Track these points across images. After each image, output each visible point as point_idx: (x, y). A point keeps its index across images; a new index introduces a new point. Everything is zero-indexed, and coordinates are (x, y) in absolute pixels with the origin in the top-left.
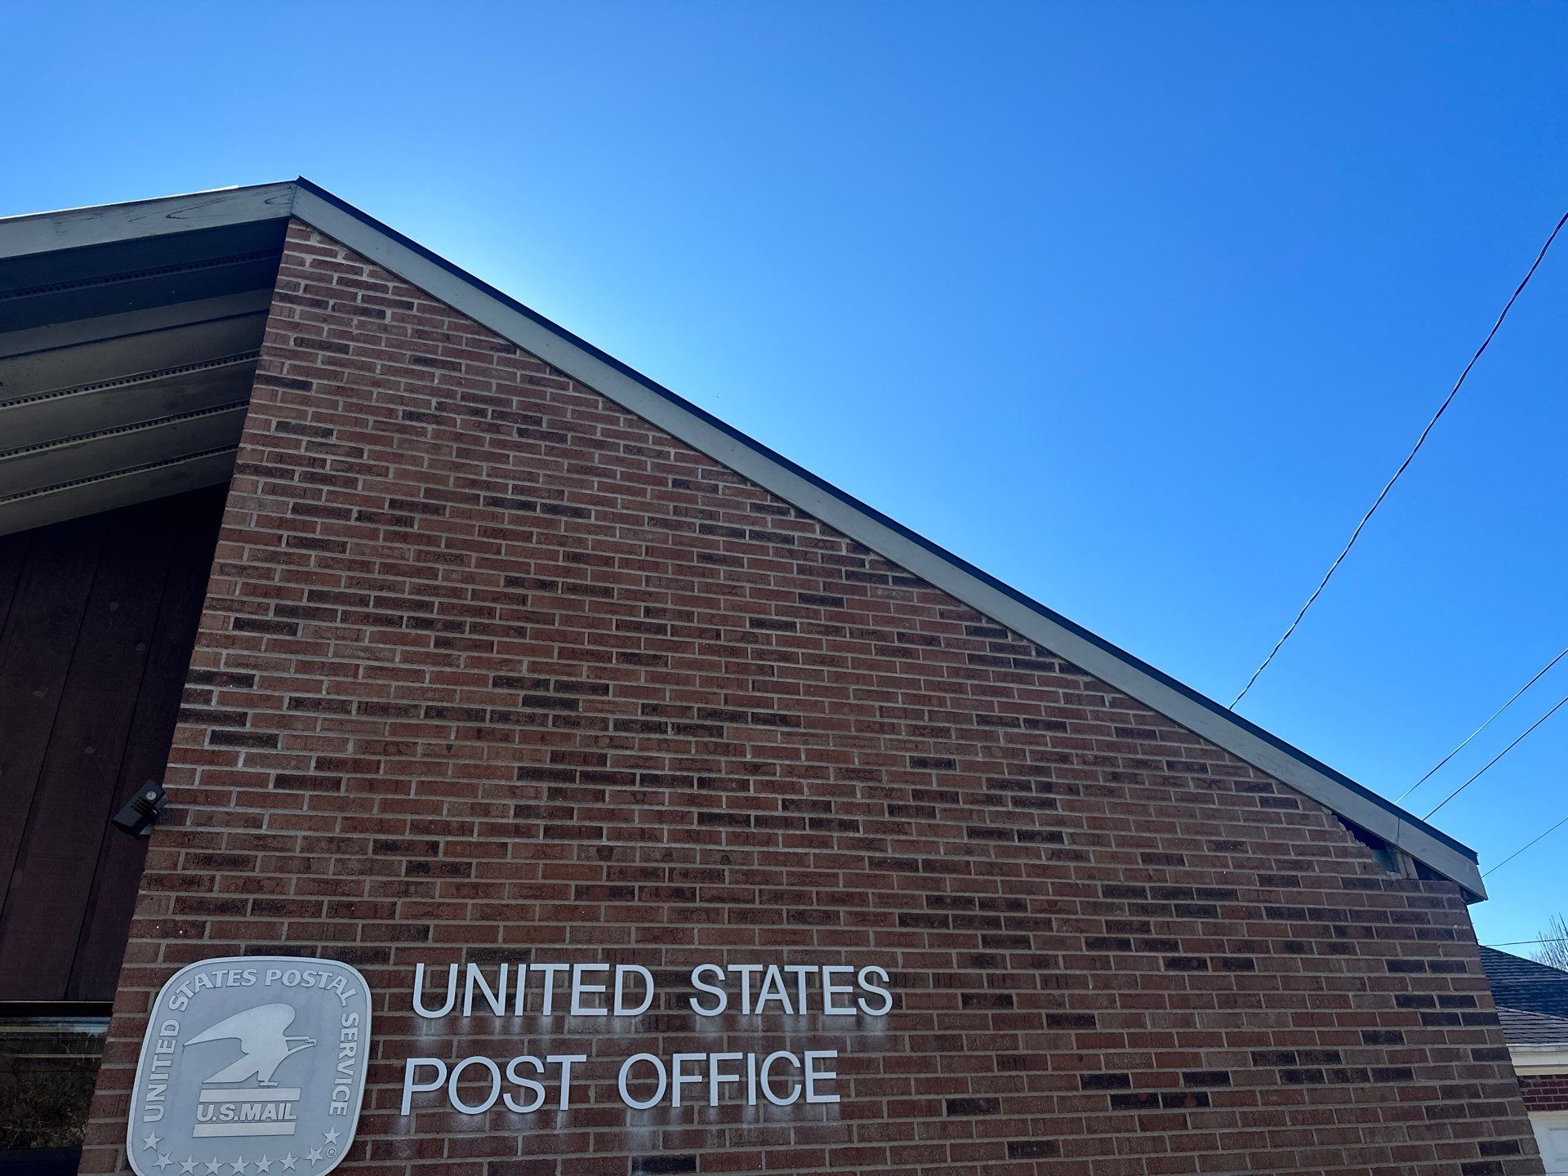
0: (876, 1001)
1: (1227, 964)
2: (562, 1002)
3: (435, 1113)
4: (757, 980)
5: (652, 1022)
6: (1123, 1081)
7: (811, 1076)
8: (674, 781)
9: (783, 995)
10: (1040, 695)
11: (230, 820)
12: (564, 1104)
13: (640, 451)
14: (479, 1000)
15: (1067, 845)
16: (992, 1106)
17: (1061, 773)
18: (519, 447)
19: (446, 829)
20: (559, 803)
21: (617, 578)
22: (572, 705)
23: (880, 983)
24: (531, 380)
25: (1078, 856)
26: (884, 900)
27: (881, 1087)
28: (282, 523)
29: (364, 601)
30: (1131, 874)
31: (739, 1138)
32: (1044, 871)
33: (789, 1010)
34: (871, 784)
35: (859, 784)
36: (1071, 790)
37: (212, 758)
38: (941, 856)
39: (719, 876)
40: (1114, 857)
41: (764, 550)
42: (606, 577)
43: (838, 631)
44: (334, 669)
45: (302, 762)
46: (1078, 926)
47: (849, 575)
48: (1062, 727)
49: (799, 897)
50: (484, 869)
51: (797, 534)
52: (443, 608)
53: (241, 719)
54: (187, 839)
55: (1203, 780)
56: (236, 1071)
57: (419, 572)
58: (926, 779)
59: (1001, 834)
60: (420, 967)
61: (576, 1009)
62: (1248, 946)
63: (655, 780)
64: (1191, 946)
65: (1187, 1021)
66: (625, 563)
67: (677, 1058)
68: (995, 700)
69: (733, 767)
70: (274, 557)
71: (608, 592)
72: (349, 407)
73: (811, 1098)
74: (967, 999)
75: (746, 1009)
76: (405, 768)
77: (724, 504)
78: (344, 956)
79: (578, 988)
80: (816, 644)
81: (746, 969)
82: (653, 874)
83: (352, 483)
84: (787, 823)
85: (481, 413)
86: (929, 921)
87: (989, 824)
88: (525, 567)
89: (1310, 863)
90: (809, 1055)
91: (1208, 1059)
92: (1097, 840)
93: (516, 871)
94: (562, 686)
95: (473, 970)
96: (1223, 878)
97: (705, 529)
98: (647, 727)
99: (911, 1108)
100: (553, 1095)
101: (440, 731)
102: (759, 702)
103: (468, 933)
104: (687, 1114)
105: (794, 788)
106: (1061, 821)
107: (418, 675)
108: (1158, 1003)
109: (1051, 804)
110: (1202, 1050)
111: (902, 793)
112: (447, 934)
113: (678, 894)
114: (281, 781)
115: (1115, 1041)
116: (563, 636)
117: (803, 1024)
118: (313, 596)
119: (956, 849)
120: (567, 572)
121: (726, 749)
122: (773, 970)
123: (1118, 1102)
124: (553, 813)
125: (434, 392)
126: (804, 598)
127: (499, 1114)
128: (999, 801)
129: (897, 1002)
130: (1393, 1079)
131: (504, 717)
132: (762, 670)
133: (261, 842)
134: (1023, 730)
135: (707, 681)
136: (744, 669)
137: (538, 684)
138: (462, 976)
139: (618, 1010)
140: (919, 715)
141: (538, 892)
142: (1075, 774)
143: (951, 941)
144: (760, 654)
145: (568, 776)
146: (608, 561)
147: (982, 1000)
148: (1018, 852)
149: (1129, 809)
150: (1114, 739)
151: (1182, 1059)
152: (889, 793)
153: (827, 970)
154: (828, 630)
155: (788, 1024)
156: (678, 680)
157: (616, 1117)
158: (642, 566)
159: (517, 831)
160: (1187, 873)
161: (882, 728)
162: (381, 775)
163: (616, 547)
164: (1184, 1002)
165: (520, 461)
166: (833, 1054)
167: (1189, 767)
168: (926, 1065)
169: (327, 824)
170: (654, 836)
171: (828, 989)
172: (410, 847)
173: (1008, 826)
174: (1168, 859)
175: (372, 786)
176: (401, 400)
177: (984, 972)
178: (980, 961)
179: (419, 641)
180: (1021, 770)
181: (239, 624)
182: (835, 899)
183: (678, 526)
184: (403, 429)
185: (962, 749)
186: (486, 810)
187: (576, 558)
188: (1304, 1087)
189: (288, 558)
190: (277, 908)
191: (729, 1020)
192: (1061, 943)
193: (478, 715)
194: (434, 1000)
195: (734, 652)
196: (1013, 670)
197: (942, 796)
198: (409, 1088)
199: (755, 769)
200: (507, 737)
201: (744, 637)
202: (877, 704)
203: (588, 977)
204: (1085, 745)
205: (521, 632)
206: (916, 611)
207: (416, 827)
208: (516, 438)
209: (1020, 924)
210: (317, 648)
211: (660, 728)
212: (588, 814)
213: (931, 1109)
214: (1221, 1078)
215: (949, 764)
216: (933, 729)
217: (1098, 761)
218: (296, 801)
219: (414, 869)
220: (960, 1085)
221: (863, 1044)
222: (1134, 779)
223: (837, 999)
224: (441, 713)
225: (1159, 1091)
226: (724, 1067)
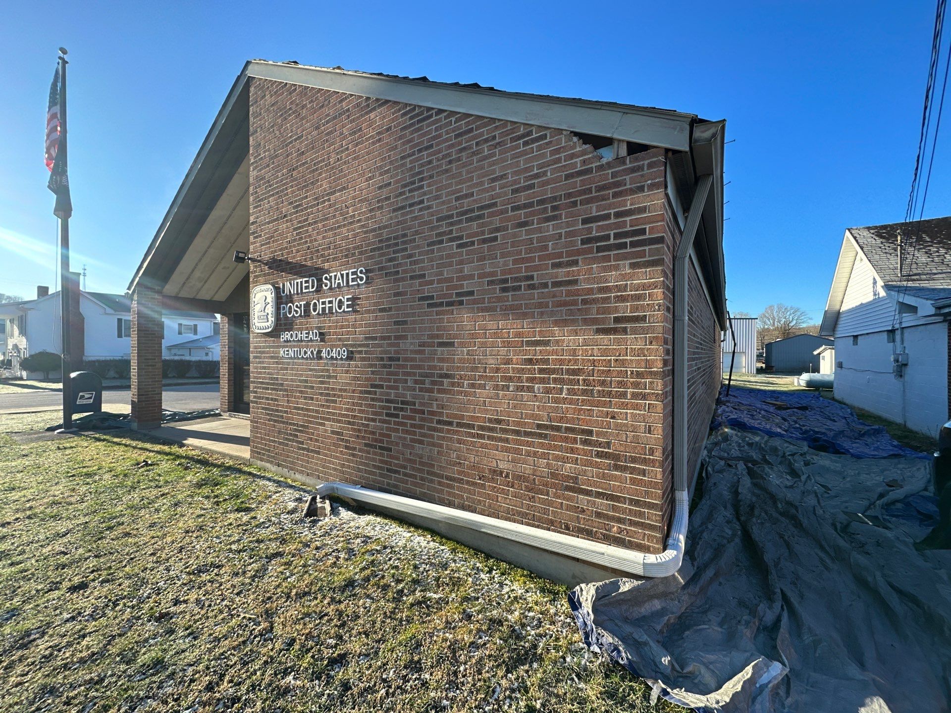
0: (362, 279)
1: (484, 241)
2: (302, 289)
5: (316, 292)
6: (432, 297)
7: (346, 303)
9: (341, 281)
12: (303, 314)
14: (289, 290)
16: (390, 309)
23: (363, 273)
26: (367, 245)
27: (362, 305)
31: (332, 321)
33: (342, 285)
49: (347, 250)
60: (281, 284)
61: (304, 291)
64: (468, 236)
65: (462, 270)
67: (321, 301)
73: (346, 310)
74: (386, 275)
75: (333, 286)
78: (272, 283)
79: (304, 285)
81: (333, 275)
86: (378, 249)
90: (346, 297)
91: (467, 286)
93: (294, 257)
99: (369, 312)
110: (465, 282)
113: (322, 256)
115: (431, 282)
122: (339, 274)
123: (429, 305)
127: (294, 317)
139: (310, 290)
141: (298, 262)
147: (390, 274)
151: (456, 287)
153: (351, 271)
160: (474, 201)
166: (351, 296)
168: (374, 298)
171: (351, 277)
177: (392, 263)
178: (391, 260)
182: (355, 248)
188: (509, 294)
191: (330, 290)
194: (284, 292)
198: (282, 311)
203: (305, 282)
214: (471, 293)
219: (280, 260)
220: (383, 303)
221: (359, 293)
223: (353, 280)
225: (445, 301)
226: (329, 303)
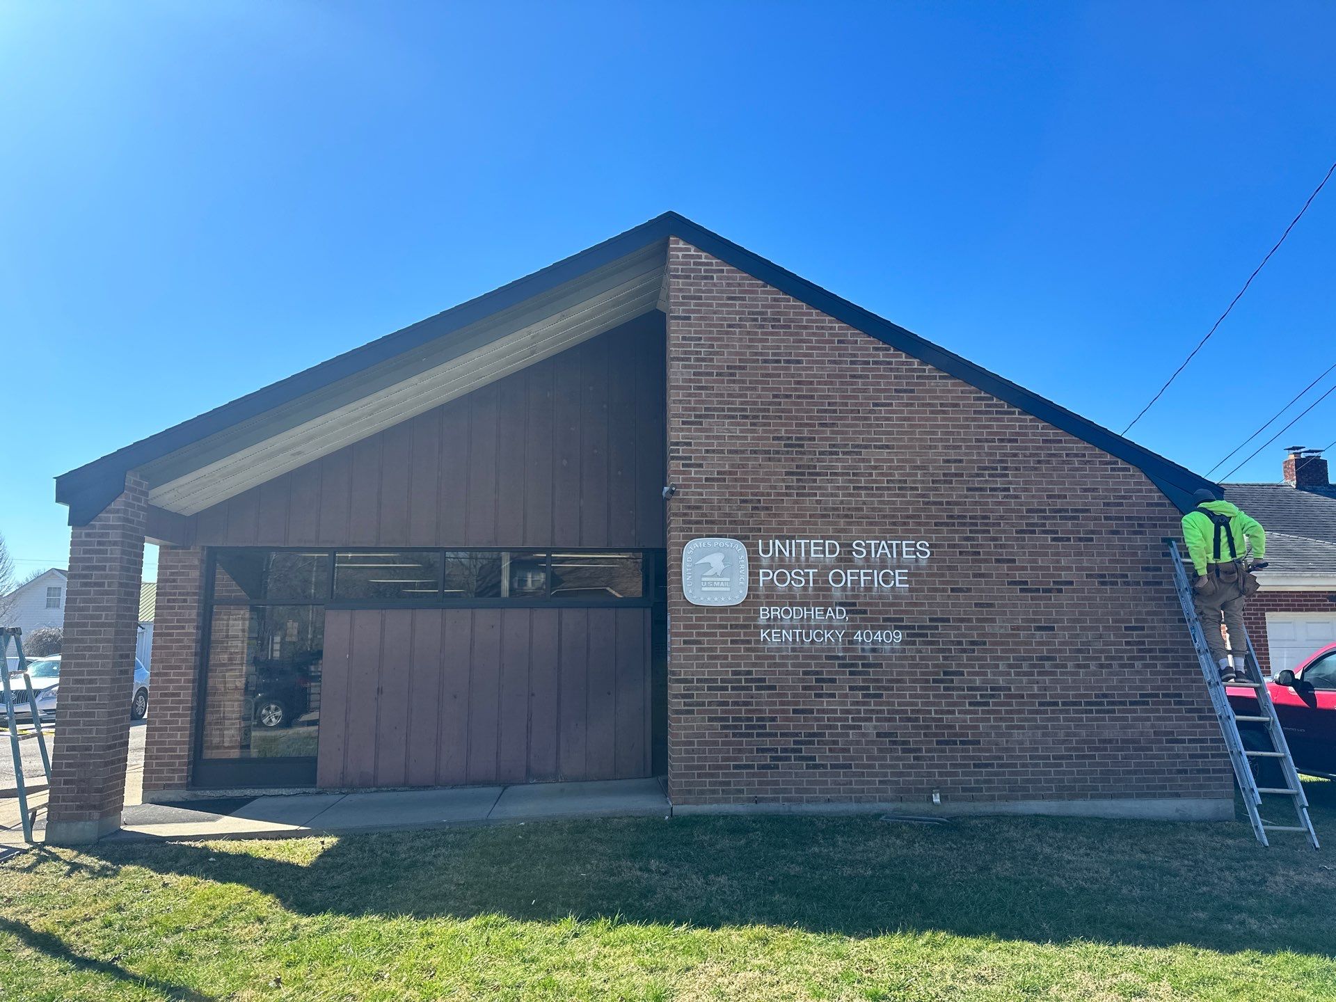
0: (924, 553)
1: (1080, 539)
2: (808, 552)
3: (770, 586)
4: (877, 546)
5: (839, 559)
6: (1026, 583)
7: (897, 578)
8: (843, 474)
9: (887, 551)
10: (1007, 427)
11: (694, 494)
12: (811, 585)
13: (822, 328)
14: (780, 551)
15: (1012, 492)
16: (969, 590)
17: (1012, 462)
18: (772, 334)
19: (762, 494)
20: (801, 484)
21: (816, 390)
22: (802, 446)
23: (926, 547)
24: (775, 300)
25: (1016, 497)
26: (928, 517)
27: (924, 582)
28: (690, 381)
29: (723, 410)
30: (1040, 503)
31: (871, 597)
32: (1000, 503)
33: (890, 556)
34: (925, 472)
35: (919, 472)
36: (1017, 469)
37: (684, 473)
38: (954, 499)
39: (862, 509)
40: (1033, 497)
41: (879, 370)
42: (811, 390)
43: (912, 405)
44: (718, 438)
45: (712, 472)
46: (1012, 525)
47: (918, 377)
48: (1016, 441)
49: (893, 516)
50: (777, 508)
51: (893, 360)
52: (751, 410)
53: (690, 458)
54: (682, 501)
55: (1083, 461)
56: (710, 572)
57: (741, 396)
58: (949, 468)
59: (981, 489)
60: (760, 541)
61: (813, 555)
62: (1093, 532)
63: (836, 474)
64: (1064, 532)
65: (1058, 561)
66: (819, 383)
67: (849, 571)
68: (985, 431)
69: (866, 468)
70: (690, 395)
71: (812, 397)
72: (706, 325)
73: (897, 585)
74: (961, 553)
75: (873, 556)
76: (746, 473)
77: (860, 349)
78: (735, 537)
79: (813, 548)
80: (902, 412)
81: (873, 542)
82: (837, 509)
83: (712, 360)
84: (888, 489)
85: (756, 320)
86: (947, 524)
87: (976, 486)
88: (779, 389)
89: (1131, 496)
90: (897, 571)
91: (1065, 576)
92: (1026, 490)
93: (787, 509)
94: (797, 439)
95: (777, 542)
96: (1086, 504)
97: (852, 363)
98: (831, 453)
99: (936, 590)
100: (807, 582)
101: (756, 459)
102: (877, 440)
103: (774, 530)
104: (853, 589)
105: (891, 475)
106: (1010, 483)
107: (746, 438)
108: (1046, 554)
109: (1007, 475)
110: (1063, 573)
111: (938, 475)
112: (767, 530)
113: (846, 516)
114: (707, 479)
115: (1024, 568)
116: (796, 418)
117: (895, 561)
118: (706, 409)
119: (960, 496)
120: (796, 390)
121: (863, 460)
122: (883, 542)
123: (1022, 590)
124: (799, 488)
125: (737, 313)
126: (896, 391)
127: (790, 587)
128: (982, 475)
129: (932, 553)
130: (1153, 585)
131: (777, 452)
132: (878, 426)
133: (704, 501)
134: (997, 444)
135: (854, 432)
136: (870, 426)
137: (789, 438)
138: (774, 544)
139: (827, 555)
140: (948, 440)
141: (796, 516)
142: (1020, 462)
143: (956, 532)
144: (877, 419)
145: (803, 474)
146: (812, 383)
147: (967, 553)
148: (988, 496)
149: (1043, 476)
150: (1041, 444)
151: (1053, 576)
152: (932, 475)
153: (904, 543)
154: (907, 405)
155: (889, 561)
156: (842, 433)
157: (829, 589)
158: (826, 383)
159: (787, 495)
160: (1067, 502)
161: (931, 447)
162: (738, 476)
163: (815, 376)
164: (1058, 554)
165: (773, 341)
166: (907, 571)
167: (1076, 455)
168: (943, 575)
169: (723, 494)
170: (837, 495)
171: (905, 549)
172: (751, 501)
173: (985, 486)
174: (1059, 497)
175: (736, 480)
176: (725, 319)
177: (969, 543)
178: (967, 539)
179: (744, 424)
180: (994, 461)
181: (684, 423)
182: (908, 517)
183: (841, 362)
184: (727, 333)
185: (966, 454)
186: (775, 488)
187: (798, 383)
188: (1108, 587)
189: (695, 395)
190: (713, 522)
191: (867, 559)
192: (1004, 532)
193: (768, 452)
194: (766, 552)
195: (866, 419)
196: (995, 416)
197: (956, 475)
198: (761, 578)
199: (875, 468)
200: (779, 460)
201: (870, 412)
202: (929, 437)
203: (816, 545)
204: (1026, 448)
205: (780, 418)
206: (949, 391)
207: (753, 494)
208: (771, 330)
209: (986, 525)
210: (710, 430)
211: (836, 453)
212: (811, 488)
213: (944, 590)
214: (1071, 583)
215: (961, 461)
216: (954, 446)
217: (1031, 455)
218: (713, 486)
219: (754, 508)
220: (957, 582)
221: (918, 568)
222: (1048, 462)
223: (907, 553)
224: (755, 452)
225: (1041, 587)
226: (865, 574)
